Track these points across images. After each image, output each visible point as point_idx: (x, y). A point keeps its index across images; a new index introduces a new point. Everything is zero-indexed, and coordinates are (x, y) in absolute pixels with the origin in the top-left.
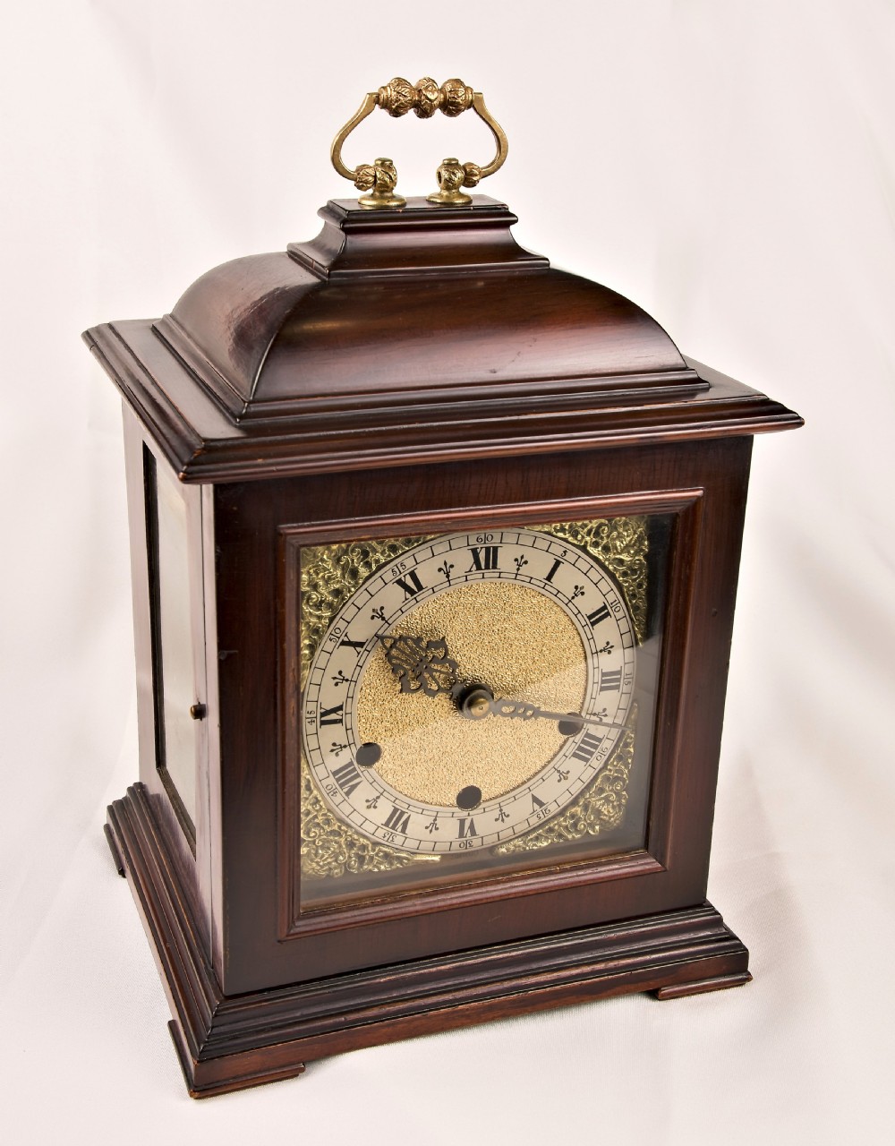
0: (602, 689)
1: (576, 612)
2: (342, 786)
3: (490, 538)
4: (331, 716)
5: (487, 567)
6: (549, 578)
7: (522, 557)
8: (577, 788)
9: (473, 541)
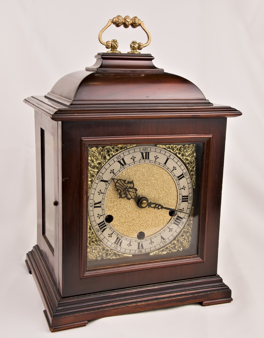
1: (174, 175)
2: (101, 229)
3: (147, 149)
4: (97, 205)
5: (146, 158)
6: (165, 163)
7: (157, 156)
8: (175, 234)
9: (141, 150)
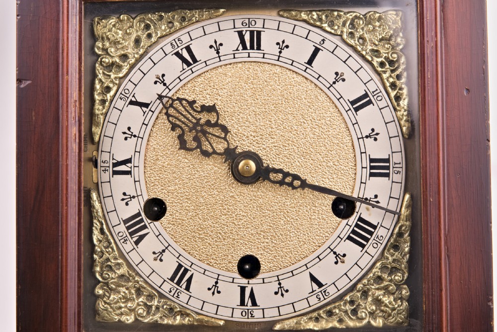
0: (372, 175)
1: (339, 97)
2: (131, 234)
3: (253, 23)
4: (122, 167)
5: (252, 48)
6: (310, 62)
7: (283, 42)
8: (355, 273)
9: (238, 24)
